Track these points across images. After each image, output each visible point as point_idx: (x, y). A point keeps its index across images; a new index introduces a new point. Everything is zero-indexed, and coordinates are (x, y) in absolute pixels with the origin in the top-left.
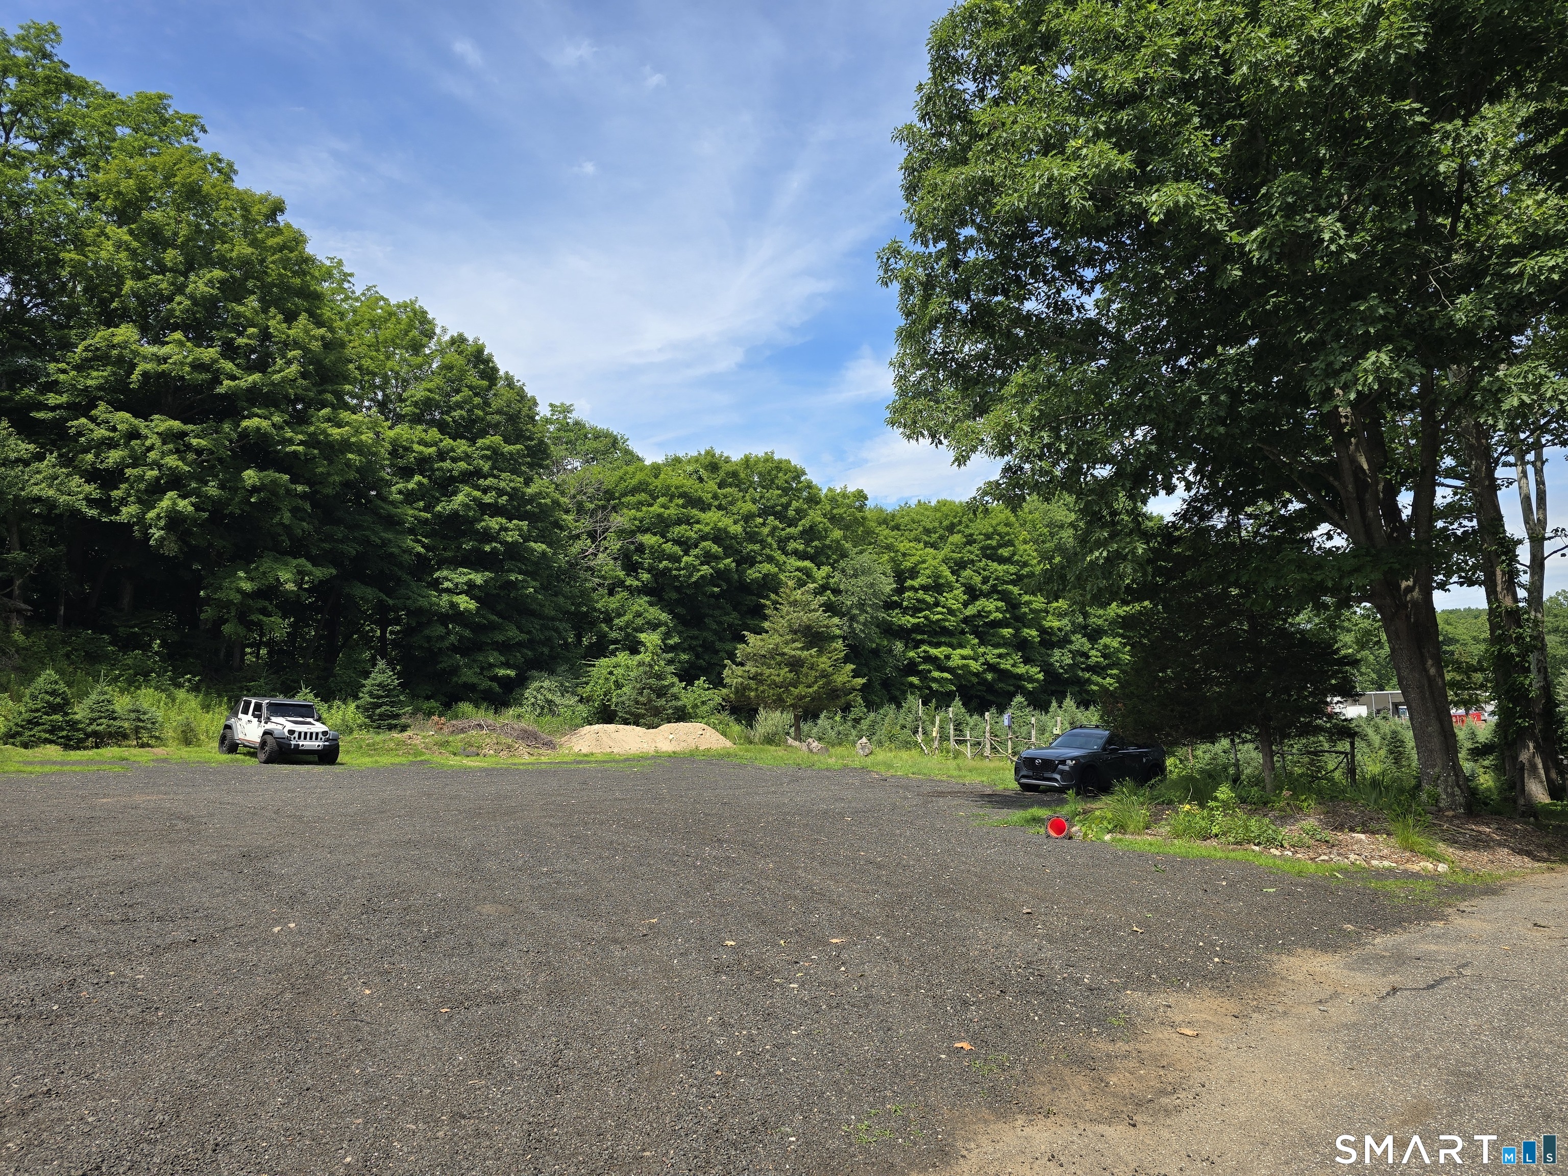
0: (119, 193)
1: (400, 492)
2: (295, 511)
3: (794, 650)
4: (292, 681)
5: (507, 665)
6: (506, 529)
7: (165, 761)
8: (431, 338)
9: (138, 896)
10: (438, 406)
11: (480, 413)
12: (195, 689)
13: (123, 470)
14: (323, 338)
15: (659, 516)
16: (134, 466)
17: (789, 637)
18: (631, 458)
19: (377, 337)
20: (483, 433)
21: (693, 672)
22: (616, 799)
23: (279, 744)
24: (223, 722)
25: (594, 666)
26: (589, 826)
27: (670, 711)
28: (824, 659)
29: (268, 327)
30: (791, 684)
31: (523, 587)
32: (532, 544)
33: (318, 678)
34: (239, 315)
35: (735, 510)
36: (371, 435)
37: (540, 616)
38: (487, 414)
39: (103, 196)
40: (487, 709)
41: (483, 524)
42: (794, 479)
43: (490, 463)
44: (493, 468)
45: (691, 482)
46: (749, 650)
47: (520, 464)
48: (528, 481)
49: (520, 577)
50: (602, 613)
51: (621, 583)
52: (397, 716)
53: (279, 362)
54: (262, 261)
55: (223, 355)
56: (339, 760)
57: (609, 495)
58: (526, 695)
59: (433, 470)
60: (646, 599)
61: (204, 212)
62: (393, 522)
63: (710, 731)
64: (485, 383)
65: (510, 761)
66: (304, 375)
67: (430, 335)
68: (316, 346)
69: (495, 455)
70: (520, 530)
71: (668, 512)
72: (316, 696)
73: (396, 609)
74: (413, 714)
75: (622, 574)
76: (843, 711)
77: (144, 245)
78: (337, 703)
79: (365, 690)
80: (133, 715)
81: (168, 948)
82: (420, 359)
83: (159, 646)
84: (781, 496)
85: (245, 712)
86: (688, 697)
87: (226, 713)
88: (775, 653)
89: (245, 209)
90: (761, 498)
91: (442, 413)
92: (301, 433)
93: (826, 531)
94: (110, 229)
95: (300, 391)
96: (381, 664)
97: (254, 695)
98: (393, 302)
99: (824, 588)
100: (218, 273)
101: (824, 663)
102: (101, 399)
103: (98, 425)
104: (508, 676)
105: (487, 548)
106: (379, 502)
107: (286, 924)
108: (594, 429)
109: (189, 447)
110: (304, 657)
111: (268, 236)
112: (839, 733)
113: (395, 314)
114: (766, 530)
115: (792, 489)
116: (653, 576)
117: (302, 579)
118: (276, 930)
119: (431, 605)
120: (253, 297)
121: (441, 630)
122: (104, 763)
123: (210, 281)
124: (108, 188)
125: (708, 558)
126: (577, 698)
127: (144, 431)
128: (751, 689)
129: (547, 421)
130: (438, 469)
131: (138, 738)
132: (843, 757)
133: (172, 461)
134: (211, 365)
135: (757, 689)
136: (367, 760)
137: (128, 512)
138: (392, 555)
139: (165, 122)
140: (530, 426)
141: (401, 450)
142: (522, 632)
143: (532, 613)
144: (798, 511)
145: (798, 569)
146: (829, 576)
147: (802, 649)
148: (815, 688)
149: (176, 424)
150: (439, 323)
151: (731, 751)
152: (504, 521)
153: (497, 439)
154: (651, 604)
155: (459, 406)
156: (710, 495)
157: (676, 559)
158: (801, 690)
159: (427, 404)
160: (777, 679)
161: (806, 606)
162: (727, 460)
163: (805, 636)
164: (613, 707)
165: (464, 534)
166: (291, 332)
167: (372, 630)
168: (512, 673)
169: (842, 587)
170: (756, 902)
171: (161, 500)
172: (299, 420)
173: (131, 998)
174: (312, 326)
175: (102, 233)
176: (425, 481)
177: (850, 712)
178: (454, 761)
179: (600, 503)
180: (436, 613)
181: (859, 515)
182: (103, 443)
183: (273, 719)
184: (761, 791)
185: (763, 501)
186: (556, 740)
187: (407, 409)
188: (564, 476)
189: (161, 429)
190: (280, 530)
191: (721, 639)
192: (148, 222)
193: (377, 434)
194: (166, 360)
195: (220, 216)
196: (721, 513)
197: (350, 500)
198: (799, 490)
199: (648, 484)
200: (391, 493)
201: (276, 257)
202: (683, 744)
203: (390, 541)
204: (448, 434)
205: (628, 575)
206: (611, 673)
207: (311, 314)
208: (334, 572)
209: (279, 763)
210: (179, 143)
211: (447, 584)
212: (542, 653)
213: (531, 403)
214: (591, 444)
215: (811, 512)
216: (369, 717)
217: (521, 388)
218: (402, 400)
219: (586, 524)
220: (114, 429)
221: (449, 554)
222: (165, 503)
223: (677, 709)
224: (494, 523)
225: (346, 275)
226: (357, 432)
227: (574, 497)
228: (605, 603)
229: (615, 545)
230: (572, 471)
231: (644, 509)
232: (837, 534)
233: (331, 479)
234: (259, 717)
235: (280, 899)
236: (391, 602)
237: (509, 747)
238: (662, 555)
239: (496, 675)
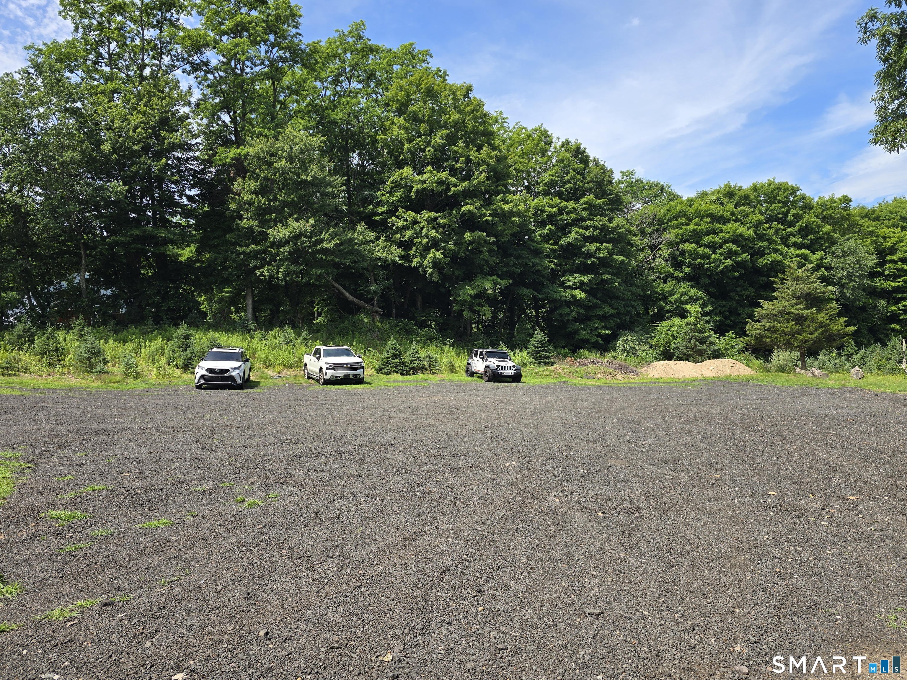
0: (398, 100)
1: (540, 236)
2: (490, 251)
3: (798, 310)
4: (495, 340)
5: (606, 328)
6: (600, 250)
7: (443, 380)
8: (551, 145)
9: (443, 444)
10: (557, 184)
11: (581, 184)
12: (452, 346)
13: (412, 240)
14: (496, 156)
15: (694, 230)
16: (417, 237)
17: (794, 302)
18: (673, 197)
19: (522, 151)
20: (583, 195)
21: (723, 327)
22: (680, 404)
23: (493, 372)
24: (466, 362)
25: (658, 326)
26: (666, 419)
27: (710, 352)
28: (822, 315)
29: (469, 156)
30: (796, 333)
31: (611, 283)
32: (615, 257)
33: (507, 338)
34: (455, 152)
35: (747, 221)
36: (524, 206)
37: (623, 300)
38: (584, 184)
39: (391, 103)
40: (596, 353)
41: (586, 248)
42: (791, 194)
43: (588, 212)
44: (590, 214)
45: (715, 206)
46: (764, 312)
47: (605, 210)
48: (611, 220)
49: (609, 277)
50: (660, 294)
51: (672, 275)
52: (548, 357)
53: (476, 173)
54: (464, 120)
55: (450, 175)
56: (522, 380)
57: (661, 222)
58: (618, 345)
59: (557, 221)
60: (688, 284)
61: (435, 100)
62: (537, 253)
63: (738, 364)
64: (582, 166)
65: (613, 382)
66: (488, 178)
67: (550, 143)
68: (493, 161)
69: (591, 207)
70: (607, 249)
71: (700, 227)
72: (507, 347)
73: (542, 300)
74: (557, 356)
75: (671, 270)
76: (838, 349)
77: (411, 124)
78: (518, 351)
79: (531, 344)
80: (428, 359)
81: (460, 470)
82: (546, 158)
83: (435, 325)
84: (781, 207)
85: (476, 356)
86: (721, 344)
87: (467, 357)
88: (783, 313)
89: (454, 94)
90: (766, 210)
91: (559, 187)
92: (490, 210)
93: (818, 227)
94: (396, 120)
95: (487, 188)
96: (538, 330)
97: (479, 348)
98: (529, 129)
99: (818, 267)
100: (444, 132)
101: (822, 317)
102: (400, 206)
103: (400, 219)
104: (607, 334)
105: (589, 262)
106: (530, 242)
107: (511, 462)
108: (648, 182)
109: (439, 224)
110: (499, 328)
111: (466, 107)
112: (836, 364)
113: (531, 135)
114: (771, 232)
115: (790, 201)
116: (692, 269)
117: (495, 287)
118: (507, 464)
119: (561, 297)
120: (461, 141)
121: (567, 310)
122: (418, 381)
123: (441, 137)
124: (393, 99)
125: (730, 254)
126: (648, 346)
127: (419, 220)
128: (767, 337)
129: (620, 182)
130: (559, 220)
131: (431, 370)
132: (840, 380)
133: (432, 233)
134: (445, 181)
135: (771, 337)
136: (536, 380)
137: (416, 261)
138: (538, 270)
139: (414, 57)
140: (610, 187)
141: (539, 212)
142: (613, 308)
143: (618, 298)
144: (795, 216)
145: (798, 256)
146: (822, 258)
147: (804, 309)
148: (816, 334)
149: (432, 214)
150: (555, 135)
151: (755, 376)
152: (598, 245)
153: (591, 197)
154: (692, 287)
155: (569, 181)
156: (729, 213)
157: (706, 257)
158: (805, 336)
159: (552, 183)
160: (786, 330)
161: (806, 280)
162: (740, 189)
163: (806, 300)
164: (672, 350)
165: (576, 255)
166: (480, 156)
167: (531, 312)
168: (609, 332)
169: (833, 265)
170: (787, 469)
171: (429, 254)
172: (488, 203)
173: (448, 492)
174: (490, 151)
175: (393, 123)
176: (553, 228)
177: (843, 350)
178: (581, 381)
179: (655, 228)
180: (564, 301)
181: (845, 213)
182: (403, 228)
183: (489, 359)
184: (780, 401)
185: (768, 212)
186: (638, 370)
187: (541, 188)
188: (632, 214)
189: (426, 218)
190: (483, 263)
191: (741, 306)
192: (411, 112)
193: (526, 205)
194: (425, 182)
195: (443, 101)
196: (738, 224)
197: (515, 243)
198: (796, 202)
199: (686, 212)
200: (535, 236)
201: (471, 116)
202: (720, 372)
203: (537, 263)
204: (564, 199)
205: (675, 270)
206: (669, 330)
207: (489, 144)
208: (511, 281)
209: (494, 382)
210: (421, 66)
211: (568, 284)
212: (625, 320)
213: (610, 173)
214: (647, 192)
215: (806, 216)
216: (534, 358)
217: (603, 165)
218: (537, 183)
219: (647, 241)
220: (407, 220)
221: (568, 267)
222: (430, 256)
223: (714, 351)
224: (592, 247)
225: (504, 119)
226: (516, 205)
227: (639, 226)
228: (662, 288)
229: (666, 252)
230: (636, 210)
231: (684, 227)
232: (828, 228)
233: (505, 233)
234: (482, 359)
235: (506, 450)
236: (540, 296)
237: (611, 374)
238: (697, 256)
239: (600, 334)
